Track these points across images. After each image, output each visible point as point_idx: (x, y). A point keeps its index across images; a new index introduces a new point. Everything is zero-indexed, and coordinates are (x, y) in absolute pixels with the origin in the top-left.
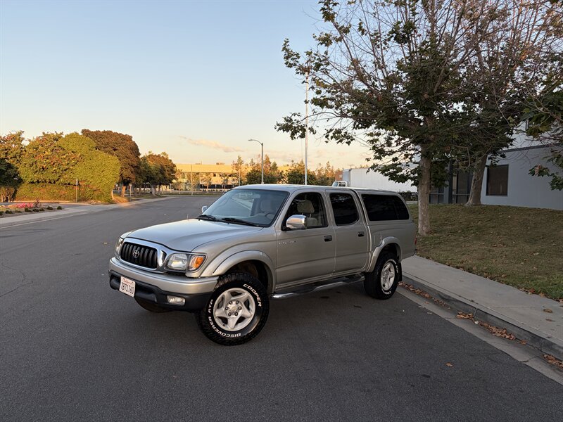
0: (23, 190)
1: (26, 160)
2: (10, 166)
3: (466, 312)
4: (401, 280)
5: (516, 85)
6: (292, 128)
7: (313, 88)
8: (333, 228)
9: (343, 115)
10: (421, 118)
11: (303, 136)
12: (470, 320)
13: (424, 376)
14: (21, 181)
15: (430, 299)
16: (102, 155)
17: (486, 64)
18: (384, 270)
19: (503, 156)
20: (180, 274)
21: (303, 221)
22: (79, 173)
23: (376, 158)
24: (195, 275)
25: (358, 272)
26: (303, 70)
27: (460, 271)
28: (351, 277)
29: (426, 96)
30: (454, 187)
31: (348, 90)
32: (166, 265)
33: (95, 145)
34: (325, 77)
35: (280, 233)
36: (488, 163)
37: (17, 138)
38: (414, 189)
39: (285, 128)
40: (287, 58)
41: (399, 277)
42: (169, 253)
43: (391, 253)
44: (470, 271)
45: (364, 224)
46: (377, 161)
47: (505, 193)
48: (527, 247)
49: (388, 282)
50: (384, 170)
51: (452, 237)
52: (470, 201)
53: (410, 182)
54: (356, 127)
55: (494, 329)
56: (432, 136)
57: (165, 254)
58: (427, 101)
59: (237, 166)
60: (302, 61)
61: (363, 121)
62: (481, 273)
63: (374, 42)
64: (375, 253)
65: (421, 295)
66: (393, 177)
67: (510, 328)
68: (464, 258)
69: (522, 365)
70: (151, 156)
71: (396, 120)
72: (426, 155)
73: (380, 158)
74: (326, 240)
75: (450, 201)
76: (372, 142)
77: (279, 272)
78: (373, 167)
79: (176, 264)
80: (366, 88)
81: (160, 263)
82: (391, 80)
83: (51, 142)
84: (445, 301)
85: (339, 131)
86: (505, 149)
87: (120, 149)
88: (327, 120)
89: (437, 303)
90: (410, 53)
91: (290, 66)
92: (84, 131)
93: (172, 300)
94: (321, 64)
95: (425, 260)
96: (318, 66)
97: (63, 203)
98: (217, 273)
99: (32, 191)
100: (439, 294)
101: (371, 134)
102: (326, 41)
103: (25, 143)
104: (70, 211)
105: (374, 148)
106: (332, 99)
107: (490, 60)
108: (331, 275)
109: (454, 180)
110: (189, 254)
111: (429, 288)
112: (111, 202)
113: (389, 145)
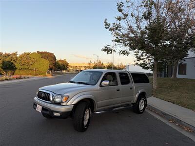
0: (17, 71)
1: (18, 61)
2: (12, 63)
3: (173, 120)
4: (147, 106)
5: (189, 35)
6: (107, 50)
7: (115, 36)
8: (120, 86)
9: (126, 46)
10: (154, 46)
11: (111, 53)
12: (175, 123)
14: (16, 68)
15: (158, 114)
16: (43, 60)
18: (140, 102)
19: (185, 60)
20: (59, 104)
21: (108, 83)
22: (35, 66)
23: (138, 60)
24: (64, 104)
25: (130, 103)
26: (111, 30)
27: (170, 103)
28: (128, 105)
29: (156, 38)
30: (166, 71)
31: (128, 37)
32: (53, 100)
33: (41, 56)
34: (119, 32)
35: (99, 88)
36: (179, 63)
37: (15, 54)
38: (152, 72)
39: (105, 50)
40: (106, 25)
41: (146, 105)
42: (55, 95)
43: (143, 96)
44: (173, 103)
45: (132, 84)
46: (138, 62)
47: (185, 74)
49: (142, 107)
50: (141, 65)
51: (166, 90)
52: (173, 76)
53: (150, 69)
54: (130, 50)
55: (184, 127)
56: (158, 53)
57: (53, 96)
58: (156, 40)
59: (89, 64)
60: (111, 27)
61: (133, 48)
62: (178, 104)
63: (137, 20)
64: (137, 96)
65: (155, 112)
66: (144, 67)
67: (191, 127)
68: (171, 98)
70: (60, 60)
71: (145, 47)
72: (156, 60)
74: (117, 90)
75: (165, 76)
76: (136, 55)
77: (99, 103)
78: (136, 64)
79: (57, 100)
80: (134, 36)
81: (51, 99)
82: (143, 33)
83: (27, 55)
84: (164, 115)
85: (124, 51)
86: (185, 58)
87: (49, 58)
88: (120, 47)
89: (161, 116)
90: (150, 23)
91: (107, 28)
92: (37, 52)
93: (55, 114)
94: (118, 27)
95: (156, 98)
96: (117, 28)
97: (30, 76)
98: (73, 103)
99: (19, 72)
100: (162, 112)
101: (136, 52)
102: (119, 19)
103: (18, 56)
104: (32, 79)
105: (137, 57)
106: (121, 40)
107: (179, 26)
108: (119, 104)
109: (166, 69)
110: (62, 96)
111: (158, 110)
112: (46, 76)
113: (143, 56)
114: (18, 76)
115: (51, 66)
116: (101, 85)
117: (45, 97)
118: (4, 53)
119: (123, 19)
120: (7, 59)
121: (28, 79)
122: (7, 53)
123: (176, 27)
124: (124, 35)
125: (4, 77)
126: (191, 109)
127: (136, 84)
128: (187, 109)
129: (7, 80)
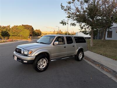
0: (10, 37)
1: (11, 31)
2: (7, 32)
3: (98, 65)
4: (84, 57)
5: (114, 12)
6: (63, 23)
7: (67, 14)
8: (66, 45)
9: (74, 20)
10: (91, 20)
11: (65, 25)
13: (84, 81)
14: (10, 35)
15: (91, 61)
16: (26, 30)
17: (107, 8)
18: (79, 54)
19: (111, 29)
20: (26, 55)
21: (58, 43)
22: (21, 34)
23: (81, 29)
24: (30, 56)
25: (73, 55)
26: (65, 10)
27: (99, 54)
29: (92, 15)
30: (100, 36)
31: (76, 14)
32: (23, 53)
33: (24, 28)
34: (70, 11)
35: (53, 46)
36: (107, 30)
37: (9, 26)
39: (62, 23)
40: (62, 7)
42: (24, 50)
43: (81, 50)
44: (101, 55)
45: (74, 44)
46: (81, 30)
47: (111, 37)
48: (115, 49)
49: (80, 57)
50: (83, 32)
51: (98, 47)
52: (103, 39)
53: (89, 35)
54: (77, 23)
55: (105, 69)
56: (94, 24)
57: (23, 51)
59: (54, 32)
60: (65, 8)
61: (79, 21)
62: (103, 55)
63: (81, 3)
64: (77, 51)
65: (89, 60)
66: (85, 33)
67: (108, 69)
68: (100, 52)
69: (110, 79)
70: (36, 30)
71: (86, 21)
72: (92, 29)
73: (82, 29)
74: (65, 47)
75: (99, 39)
76: (80, 26)
77: (52, 55)
78: (80, 31)
79: (26, 53)
80: (79, 14)
81: (22, 53)
82: (84, 12)
83: (16, 27)
84: (94, 62)
85: (73, 24)
86: (111, 27)
87: (29, 28)
88: (71, 21)
90: (89, 5)
91: (62, 9)
92: (22, 25)
93: (25, 62)
94: (69, 8)
95: (91, 52)
96: (69, 9)
97: (18, 40)
98: (35, 55)
99: (12, 37)
100: (93, 60)
101: (80, 24)
102: (70, 3)
103: (11, 28)
104: (19, 41)
105: (81, 27)
106: (71, 16)
107: (108, 7)
108: (66, 56)
109: (100, 34)
110: (28, 51)
111: (91, 59)
112: (28, 39)
113: (84, 26)
114: (11, 40)
115: (31, 34)
116: (53, 44)
117: (19, 51)
118: (2, 26)
119: (72, 3)
120: (4, 30)
121: (17, 42)
122: (4, 26)
123: (106, 8)
124: (73, 14)
125: (3, 40)
126: (111, 58)
127: (77, 43)
128: (109, 58)
129: (4, 42)
